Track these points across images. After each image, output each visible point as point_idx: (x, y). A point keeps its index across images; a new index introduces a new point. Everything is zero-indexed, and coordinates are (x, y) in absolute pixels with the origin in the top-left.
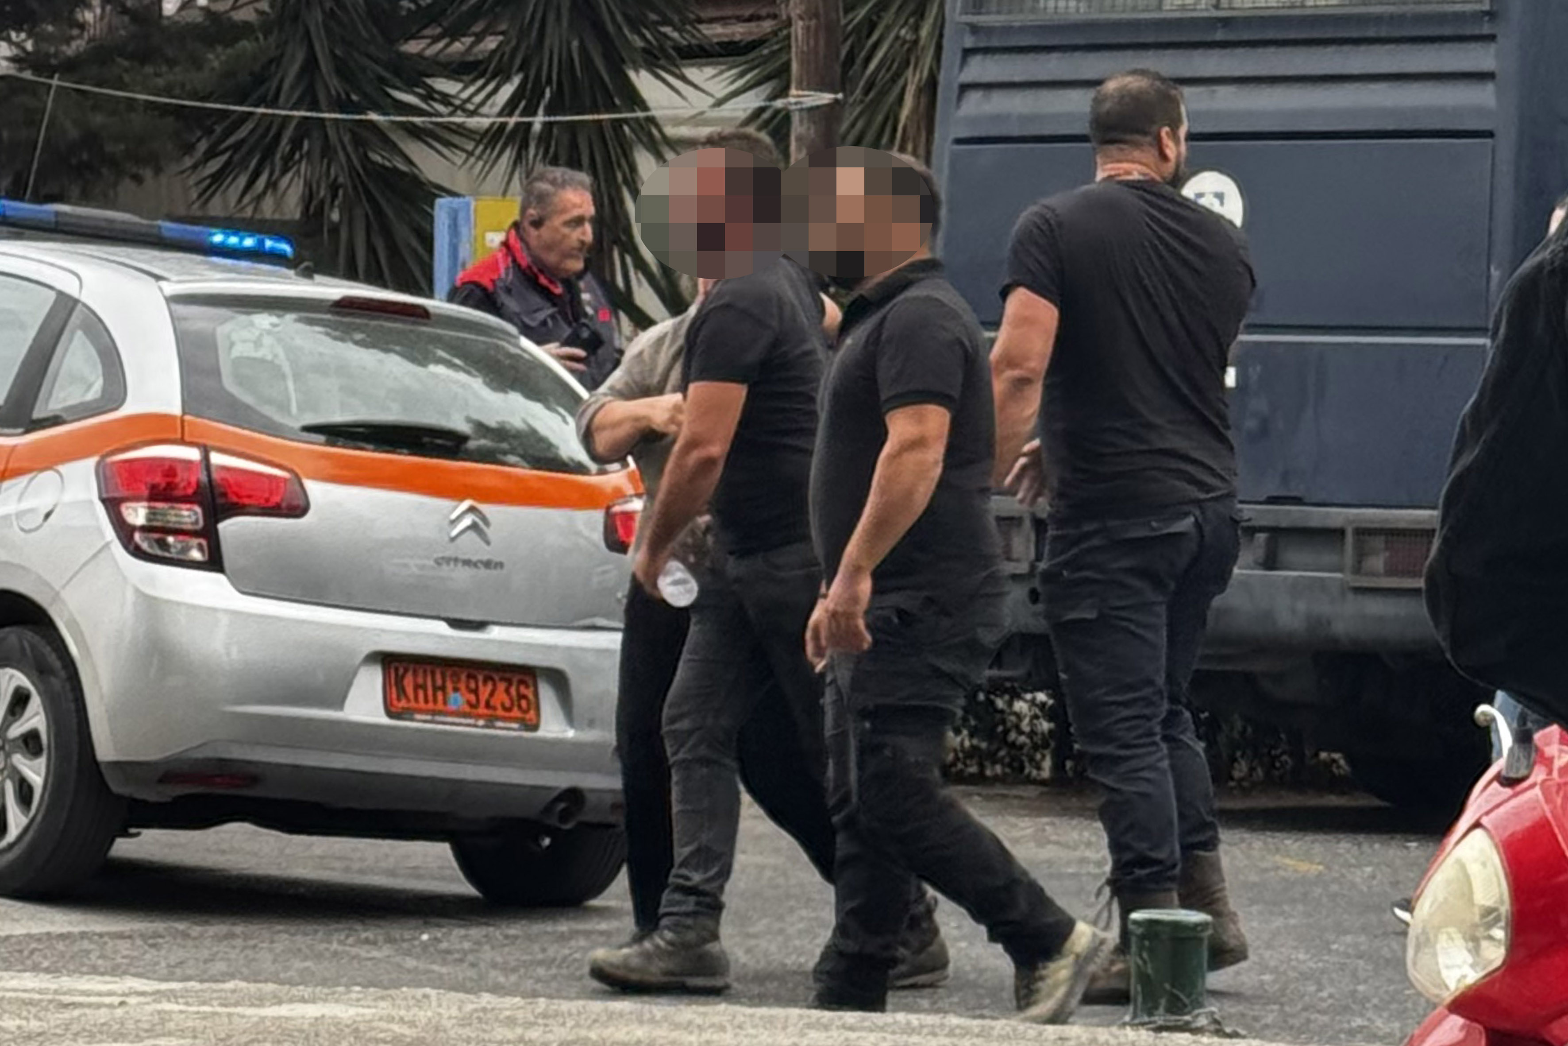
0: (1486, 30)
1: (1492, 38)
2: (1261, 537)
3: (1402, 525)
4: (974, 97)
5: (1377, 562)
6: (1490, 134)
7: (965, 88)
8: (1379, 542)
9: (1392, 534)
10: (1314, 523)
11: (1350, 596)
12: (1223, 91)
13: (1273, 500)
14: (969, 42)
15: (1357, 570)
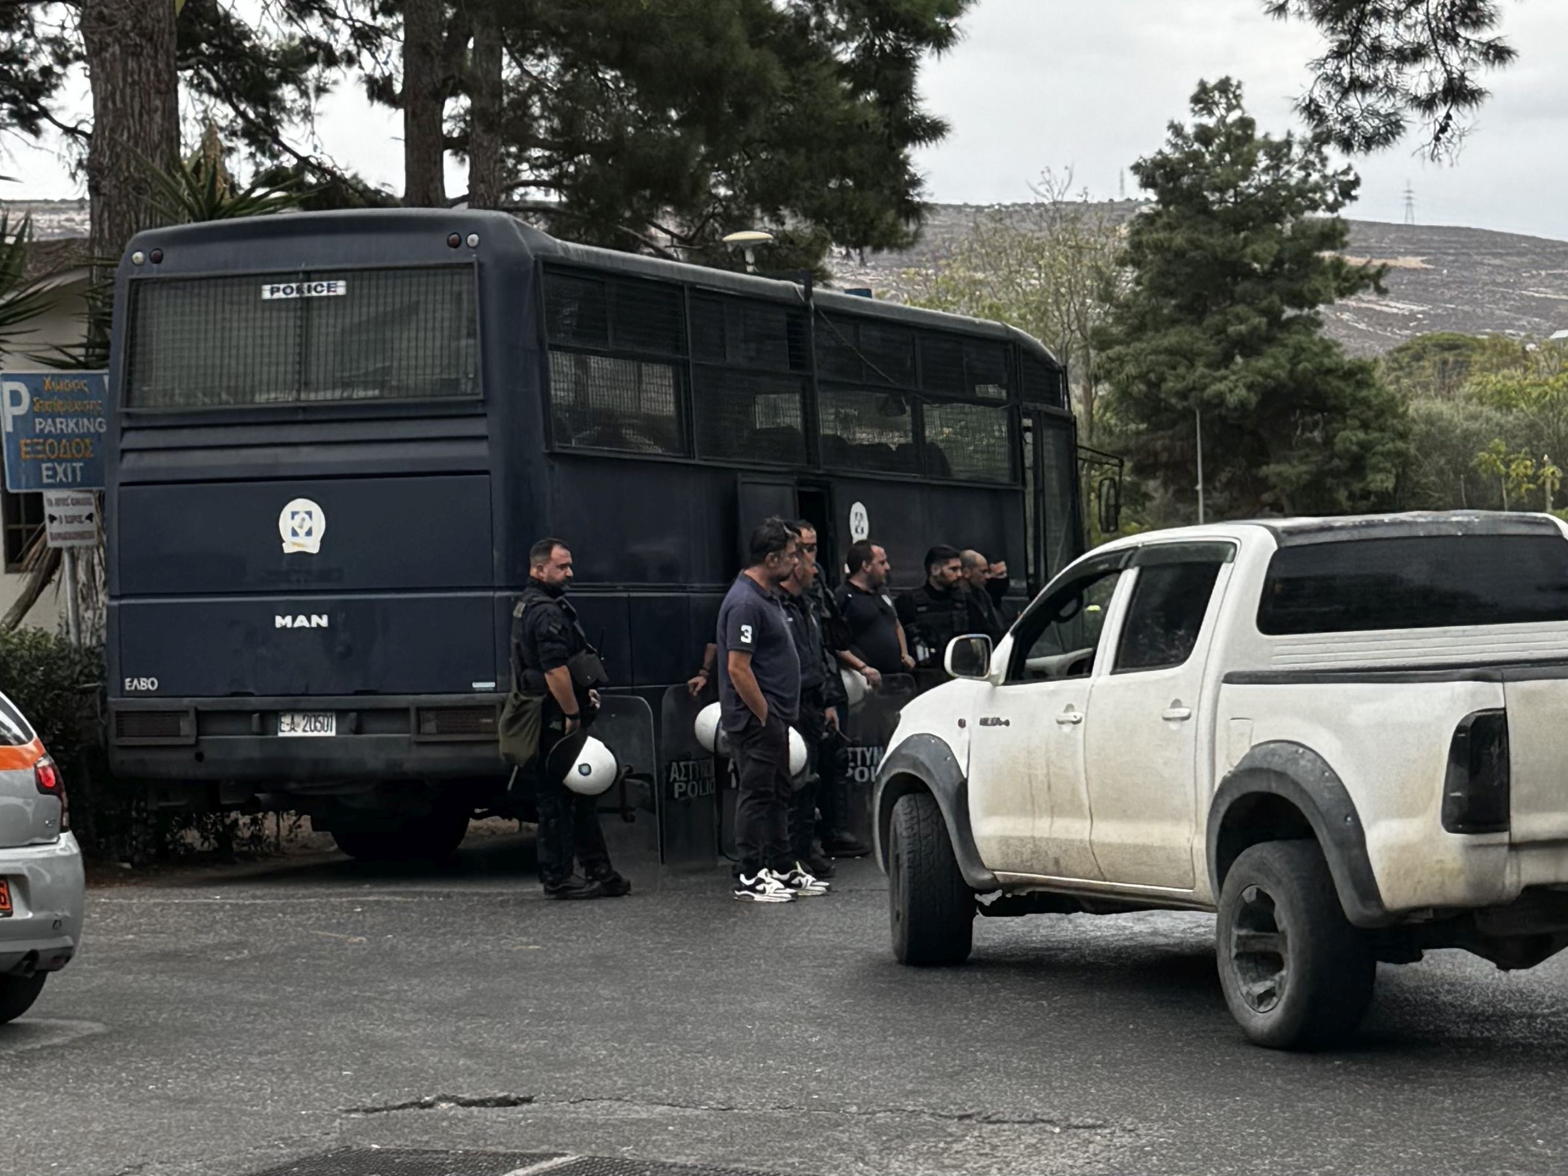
0: (480, 410)
1: (484, 415)
2: (353, 715)
3: (447, 704)
4: (130, 458)
5: (430, 727)
6: (486, 472)
7: (124, 452)
8: (431, 715)
9: (439, 710)
10: (387, 705)
11: (414, 747)
12: (305, 450)
13: (357, 693)
14: (125, 424)
15: (419, 732)
